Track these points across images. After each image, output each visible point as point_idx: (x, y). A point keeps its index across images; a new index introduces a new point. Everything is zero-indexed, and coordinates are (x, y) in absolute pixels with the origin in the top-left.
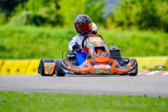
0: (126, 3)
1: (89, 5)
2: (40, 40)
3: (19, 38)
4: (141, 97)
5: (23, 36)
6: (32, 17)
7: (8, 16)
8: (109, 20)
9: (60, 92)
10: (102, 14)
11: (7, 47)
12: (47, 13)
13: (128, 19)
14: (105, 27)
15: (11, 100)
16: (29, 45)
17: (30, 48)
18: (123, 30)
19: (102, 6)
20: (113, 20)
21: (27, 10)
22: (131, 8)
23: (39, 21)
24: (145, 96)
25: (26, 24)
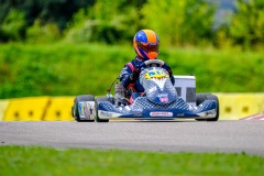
0: (249, 8)
1: (191, 11)
2: (112, 66)
3: (80, 63)
4: (236, 155)
5: (85, 59)
6: (100, 29)
7: (63, 28)
8: (221, 35)
9: (113, 148)
10: (210, 24)
11: (61, 77)
12: (124, 23)
13: (252, 32)
14: (216, 45)
15: (29, 161)
16: (95, 74)
17: (96, 79)
18: (244, 50)
19: (211, 13)
20: (228, 35)
21: (93, 18)
22: (257, 16)
23: (111, 36)
24: (244, 153)
25: (91, 40)
